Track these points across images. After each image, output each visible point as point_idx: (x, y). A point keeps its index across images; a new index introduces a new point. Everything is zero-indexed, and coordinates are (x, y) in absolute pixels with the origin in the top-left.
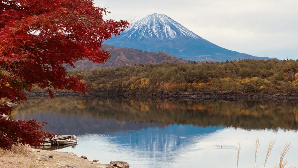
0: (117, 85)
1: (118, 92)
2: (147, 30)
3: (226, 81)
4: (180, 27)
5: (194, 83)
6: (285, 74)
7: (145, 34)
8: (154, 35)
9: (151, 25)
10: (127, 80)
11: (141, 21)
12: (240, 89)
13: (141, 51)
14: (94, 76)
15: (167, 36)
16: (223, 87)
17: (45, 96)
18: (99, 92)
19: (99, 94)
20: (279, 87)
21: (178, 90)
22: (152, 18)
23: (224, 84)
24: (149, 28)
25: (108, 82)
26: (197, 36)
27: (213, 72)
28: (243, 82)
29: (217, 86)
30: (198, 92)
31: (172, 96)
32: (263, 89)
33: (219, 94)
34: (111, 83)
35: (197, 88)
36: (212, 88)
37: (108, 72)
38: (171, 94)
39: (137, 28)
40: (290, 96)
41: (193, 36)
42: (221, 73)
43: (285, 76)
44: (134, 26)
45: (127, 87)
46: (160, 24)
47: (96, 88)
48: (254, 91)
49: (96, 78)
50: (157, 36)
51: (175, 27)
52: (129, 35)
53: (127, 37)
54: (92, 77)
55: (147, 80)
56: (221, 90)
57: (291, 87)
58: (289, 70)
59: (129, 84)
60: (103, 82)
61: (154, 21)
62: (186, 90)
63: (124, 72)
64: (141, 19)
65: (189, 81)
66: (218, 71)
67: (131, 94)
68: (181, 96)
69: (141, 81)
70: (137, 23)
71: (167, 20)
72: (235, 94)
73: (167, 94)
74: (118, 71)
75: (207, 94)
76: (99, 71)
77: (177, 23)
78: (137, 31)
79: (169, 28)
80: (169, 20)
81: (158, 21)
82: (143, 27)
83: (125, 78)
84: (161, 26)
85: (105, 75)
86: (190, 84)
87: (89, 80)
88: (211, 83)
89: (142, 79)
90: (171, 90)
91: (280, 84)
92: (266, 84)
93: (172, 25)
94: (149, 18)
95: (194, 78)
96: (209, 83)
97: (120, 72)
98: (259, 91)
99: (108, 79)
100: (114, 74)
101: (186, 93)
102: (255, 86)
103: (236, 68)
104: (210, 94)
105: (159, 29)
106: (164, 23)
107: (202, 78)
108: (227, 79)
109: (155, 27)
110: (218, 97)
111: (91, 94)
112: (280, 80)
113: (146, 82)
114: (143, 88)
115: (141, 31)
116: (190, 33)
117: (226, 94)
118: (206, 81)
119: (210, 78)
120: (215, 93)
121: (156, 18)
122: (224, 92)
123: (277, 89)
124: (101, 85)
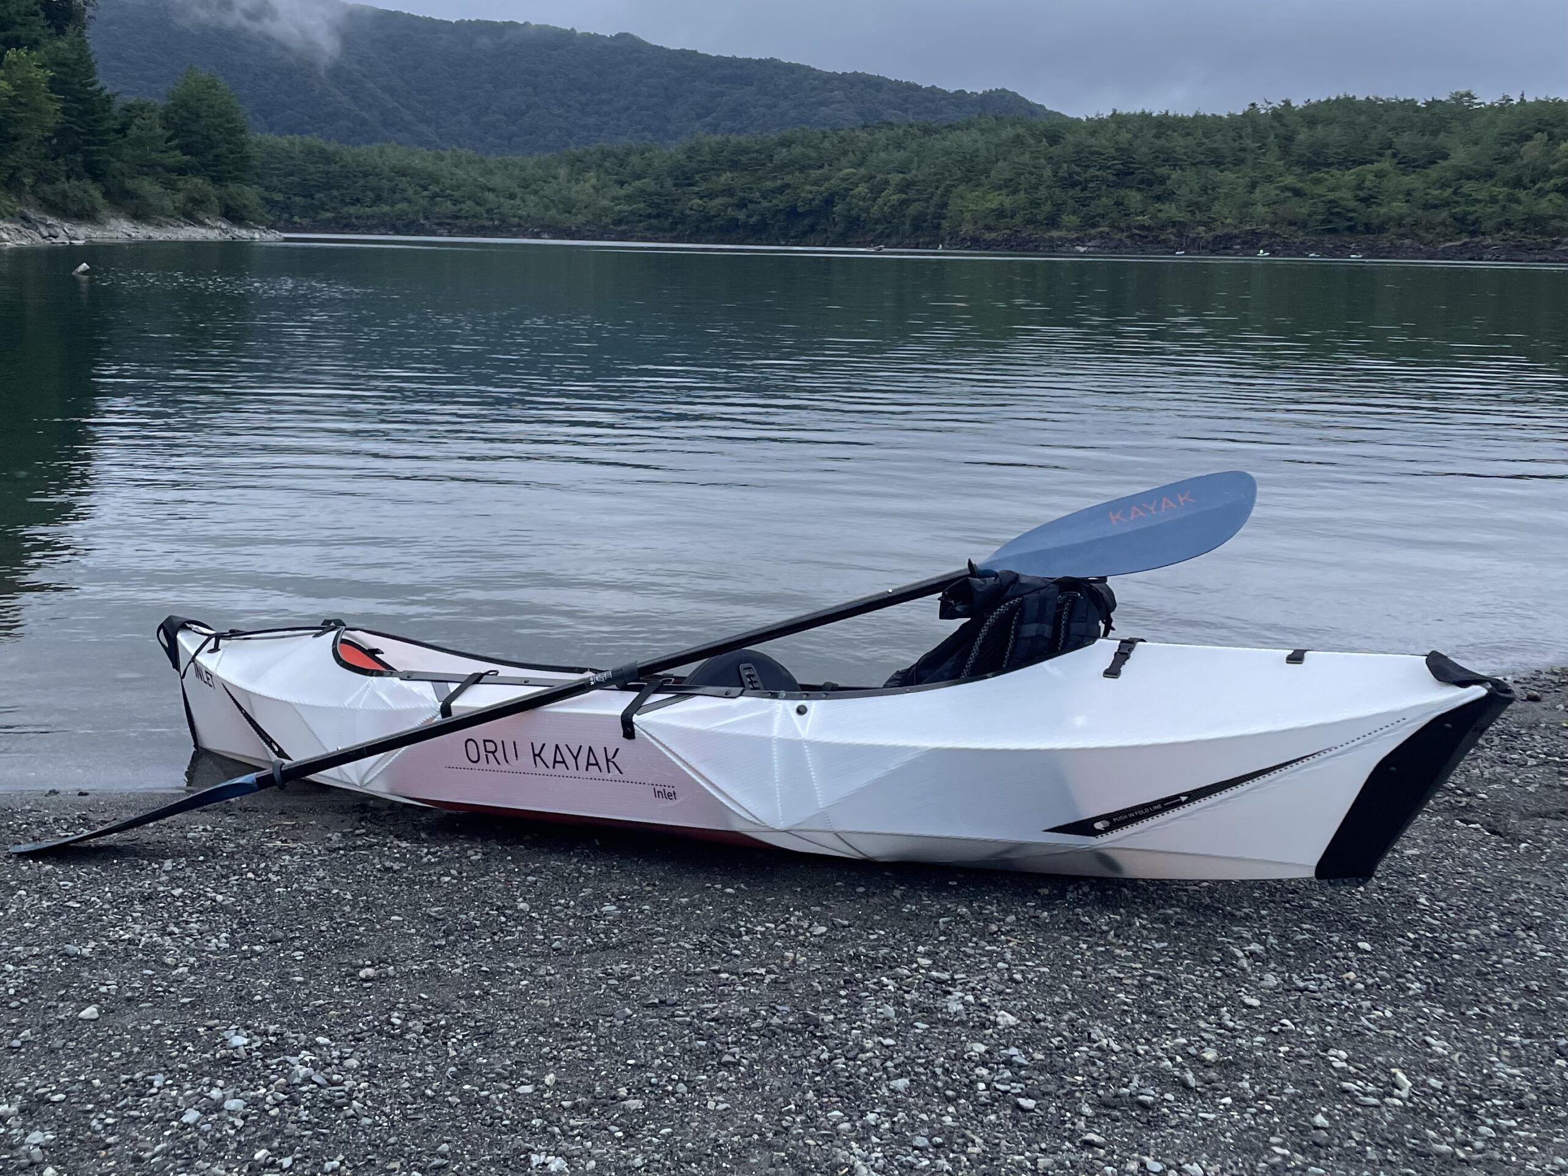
0: (778, 204)
3: (1234, 185)
10: (820, 183)
12: (1293, 219)
14: (690, 166)
27: (1175, 145)
29: (1188, 206)
32: (1395, 219)
33: (1193, 241)
37: (746, 150)
42: (1213, 150)
45: (821, 215)
49: (697, 177)
54: (684, 173)
56: (1207, 223)
57: (1523, 210)
59: (828, 201)
63: (812, 153)
72: (1267, 241)
74: (789, 146)
76: (713, 145)
83: (814, 176)
88: (1166, 190)
90: (989, 221)
95: (1093, 172)
97: (797, 152)
98: (1375, 230)
114: (881, 217)
122: (1220, 231)
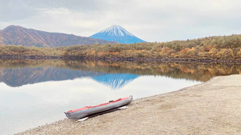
0: (80, 54)
1: (81, 57)
2: (111, 32)
3: (129, 52)
4: (126, 31)
5: (113, 53)
6: (157, 48)
7: (110, 34)
8: (115, 35)
9: (113, 30)
10: (85, 51)
11: (109, 28)
12: (135, 55)
13: (105, 41)
14: (70, 49)
15: (120, 35)
16: (127, 54)
17: (45, 58)
18: (72, 57)
19: (72, 58)
20: (154, 55)
21: (105, 56)
22: (113, 27)
23: (127, 53)
24: (112, 31)
25: (77, 52)
26: (133, 35)
27: (123, 47)
28: (137, 52)
29: (124, 54)
30: (114, 57)
31: (102, 59)
32: (146, 56)
33: (124, 58)
34: (78, 52)
35: (114, 55)
36: (121, 55)
37: (77, 47)
38: (101, 58)
39: (107, 31)
40: (158, 59)
41: (131, 35)
42: (127, 48)
43: (158, 49)
44: (106, 31)
45: (85, 55)
46: (117, 30)
47: (71, 55)
48: (141, 56)
50: (116, 35)
51: (123, 31)
52: (103, 34)
53: (102, 35)
55: (94, 51)
56: (126, 56)
57: (159, 55)
58: (160, 46)
59: (86, 53)
60: (74, 52)
61: (115, 28)
62: (109, 56)
63: (85, 48)
64: (109, 27)
65: (111, 51)
66: (126, 47)
67: (87, 58)
68: (106, 59)
69: (91, 52)
70: (107, 29)
71: (121, 29)
72: (132, 58)
73: (99, 58)
75: (119, 58)
77: (124, 30)
78: (107, 33)
79: (121, 32)
80: (121, 28)
81: (116, 28)
82: (110, 31)
83: (85, 50)
84: (118, 31)
85: (75, 49)
86: (111, 53)
87: (67, 51)
88: (122, 52)
89: (92, 51)
90: (102, 56)
91: (154, 53)
92: (147, 53)
93: (122, 30)
94: (112, 27)
95: (113, 50)
96: (120, 52)
97: (83, 47)
98: (144, 57)
99: (77, 51)
100: (80, 48)
101: (109, 57)
102: (142, 54)
103: (135, 45)
104: (120, 58)
105: (116, 32)
106: (119, 29)
107: (117, 50)
108: (130, 51)
109: (115, 31)
110: (124, 59)
111: (68, 58)
112: (155, 51)
113: (93, 52)
114: (92, 55)
115: (109, 33)
116: (130, 34)
117: (128, 58)
118: (119, 51)
119: (121, 50)
120: (123, 57)
121: (116, 27)
122: (127, 57)
123: (153, 55)
124: (73, 54)
